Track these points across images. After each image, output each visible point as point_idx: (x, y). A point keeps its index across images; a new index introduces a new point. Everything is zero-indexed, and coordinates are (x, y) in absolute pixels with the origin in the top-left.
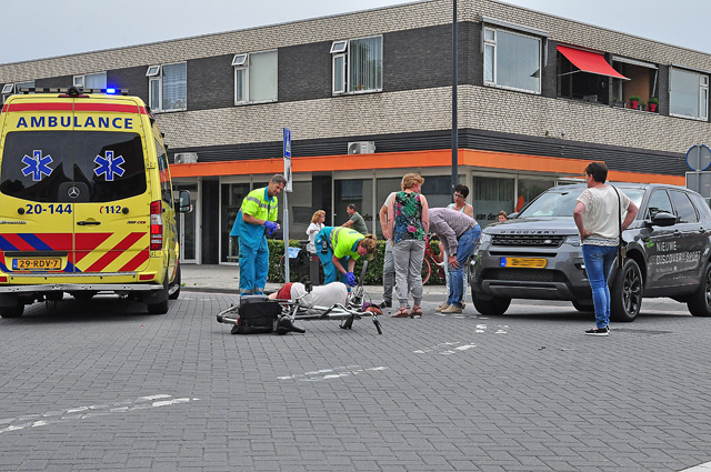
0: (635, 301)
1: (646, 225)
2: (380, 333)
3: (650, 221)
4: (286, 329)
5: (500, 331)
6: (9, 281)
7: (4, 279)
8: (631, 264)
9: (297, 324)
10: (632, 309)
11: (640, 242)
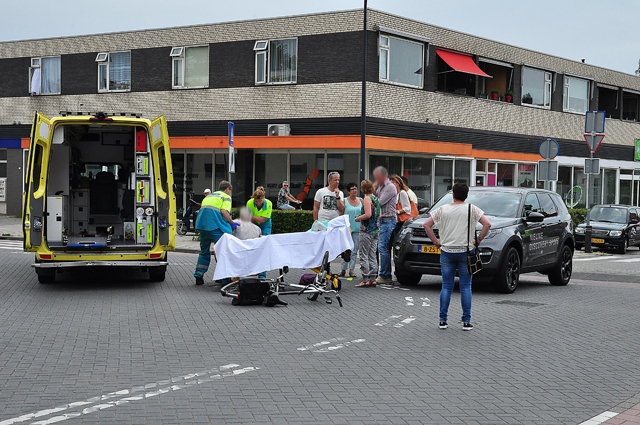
0: (515, 277)
1: (523, 221)
2: (341, 306)
3: (525, 218)
4: (273, 302)
5: (424, 304)
6: (53, 258)
7: (49, 256)
8: (513, 251)
9: (282, 299)
10: (512, 284)
11: (519, 234)
